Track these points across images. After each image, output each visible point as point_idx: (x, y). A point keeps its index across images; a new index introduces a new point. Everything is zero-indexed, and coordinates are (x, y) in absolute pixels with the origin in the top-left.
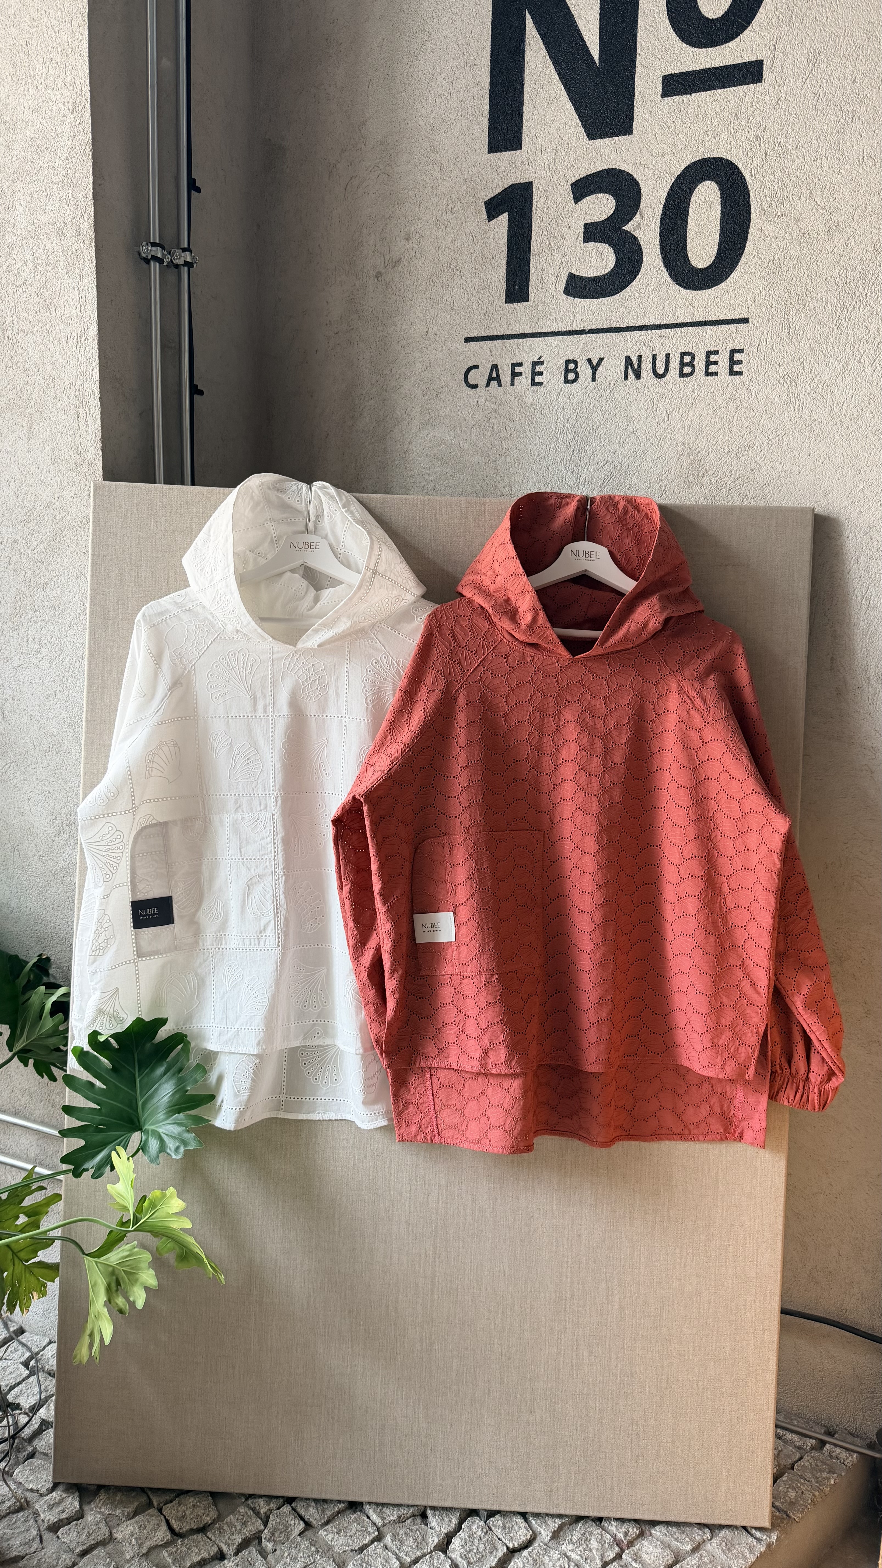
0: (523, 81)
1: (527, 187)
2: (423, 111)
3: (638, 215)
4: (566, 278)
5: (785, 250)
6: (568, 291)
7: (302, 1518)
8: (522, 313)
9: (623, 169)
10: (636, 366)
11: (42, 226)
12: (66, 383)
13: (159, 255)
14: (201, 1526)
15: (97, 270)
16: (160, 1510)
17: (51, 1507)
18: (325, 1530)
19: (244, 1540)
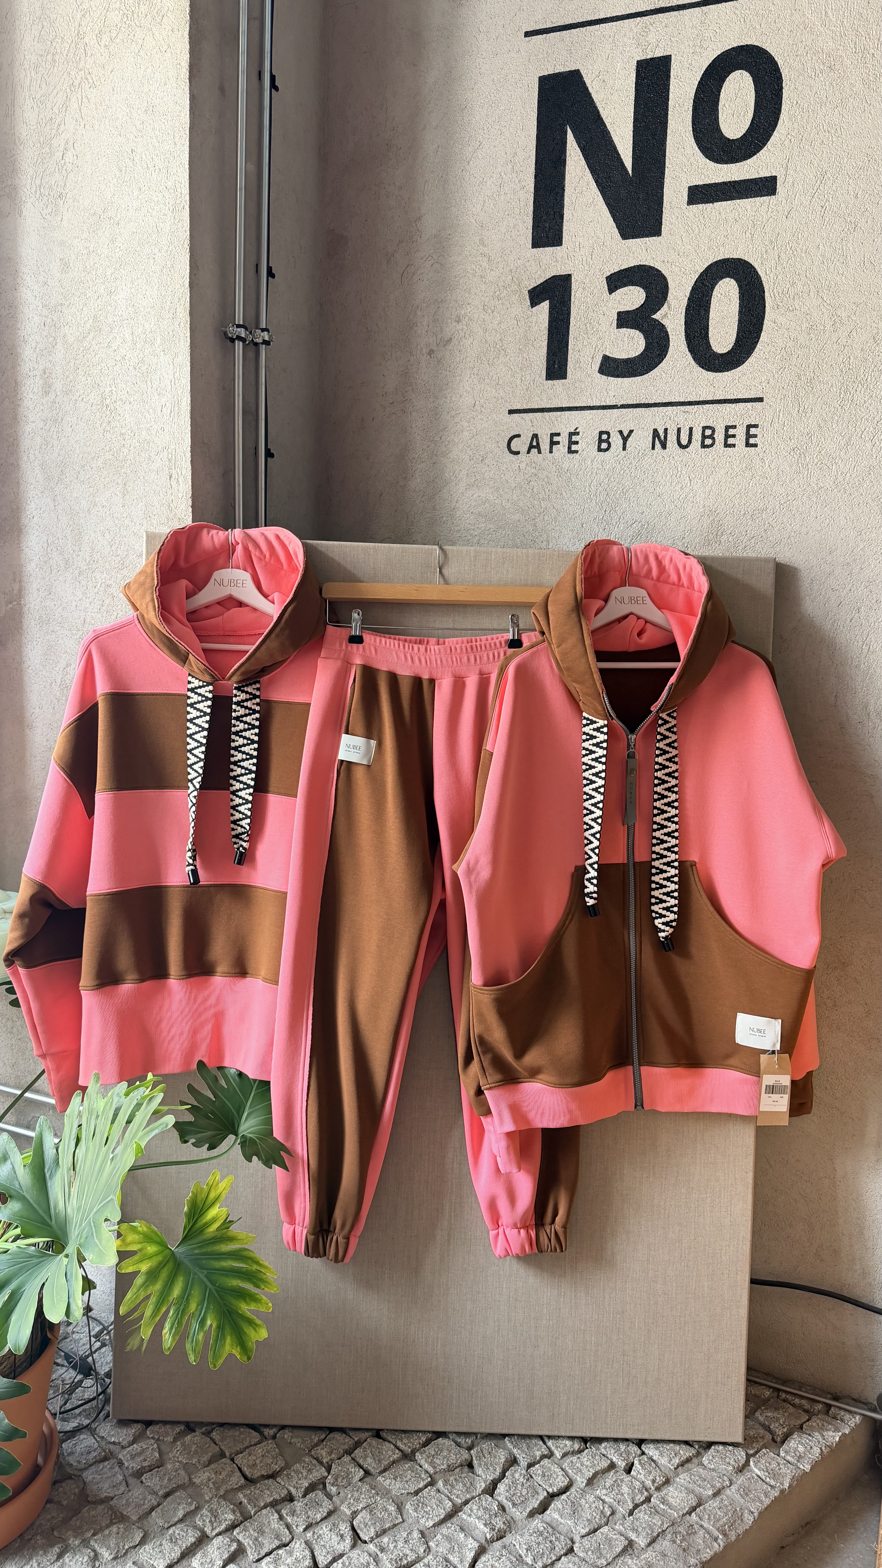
0: (564, 186)
1: (567, 278)
2: (474, 209)
3: (666, 306)
4: (600, 359)
5: (796, 340)
6: (601, 371)
7: (361, 1467)
8: (561, 389)
9: (653, 265)
10: (662, 438)
11: (142, 309)
12: (160, 447)
13: (243, 335)
14: (270, 1473)
15: (191, 349)
16: (232, 1460)
17: (133, 1457)
18: (383, 1477)
19: (310, 1484)
